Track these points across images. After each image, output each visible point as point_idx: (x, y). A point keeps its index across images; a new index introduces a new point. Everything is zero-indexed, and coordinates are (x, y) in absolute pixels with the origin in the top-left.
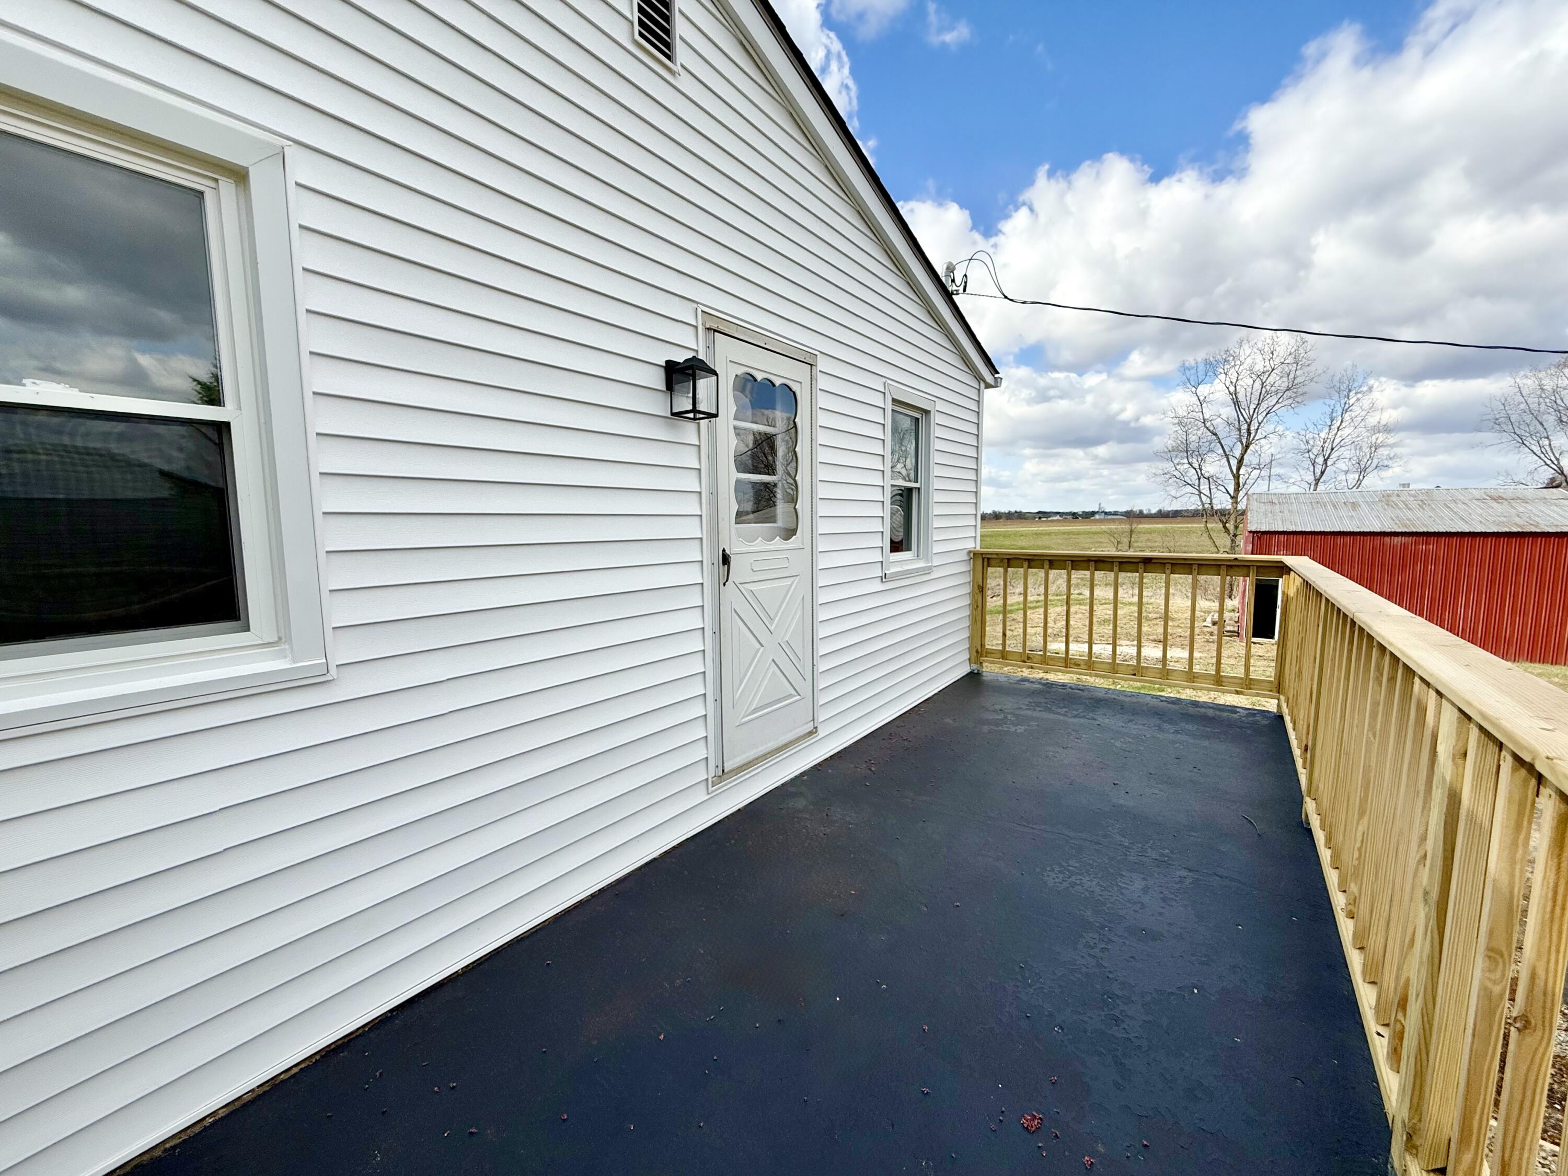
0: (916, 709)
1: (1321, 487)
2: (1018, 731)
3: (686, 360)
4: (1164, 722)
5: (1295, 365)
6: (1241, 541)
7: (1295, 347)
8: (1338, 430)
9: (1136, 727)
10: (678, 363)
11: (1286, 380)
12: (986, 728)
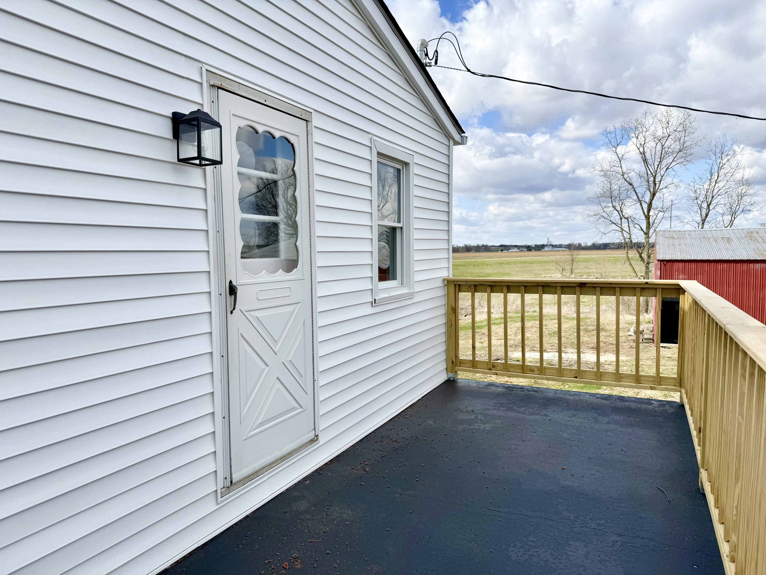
0: (404, 413)
1: (706, 226)
2: (487, 429)
3: (192, 113)
4: (599, 415)
5: (684, 133)
6: (652, 267)
7: (683, 119)
8: (716, 183)
9: (578, 420)
10: (185, 115)
11: (678, 143)
12: (460, 428)
